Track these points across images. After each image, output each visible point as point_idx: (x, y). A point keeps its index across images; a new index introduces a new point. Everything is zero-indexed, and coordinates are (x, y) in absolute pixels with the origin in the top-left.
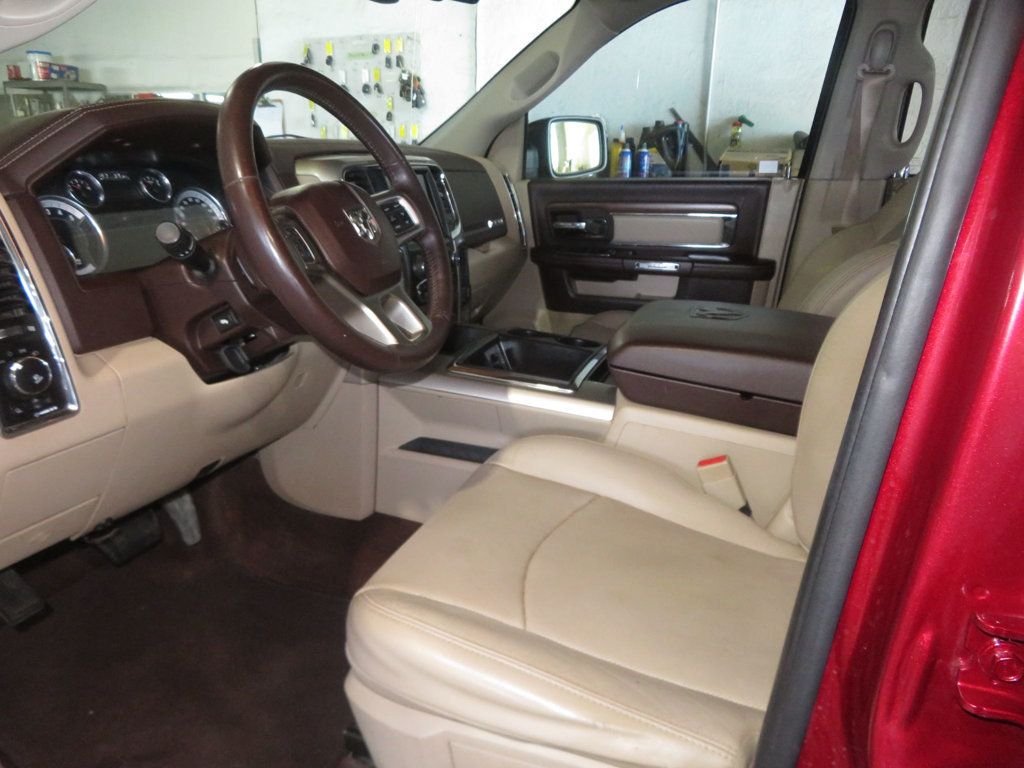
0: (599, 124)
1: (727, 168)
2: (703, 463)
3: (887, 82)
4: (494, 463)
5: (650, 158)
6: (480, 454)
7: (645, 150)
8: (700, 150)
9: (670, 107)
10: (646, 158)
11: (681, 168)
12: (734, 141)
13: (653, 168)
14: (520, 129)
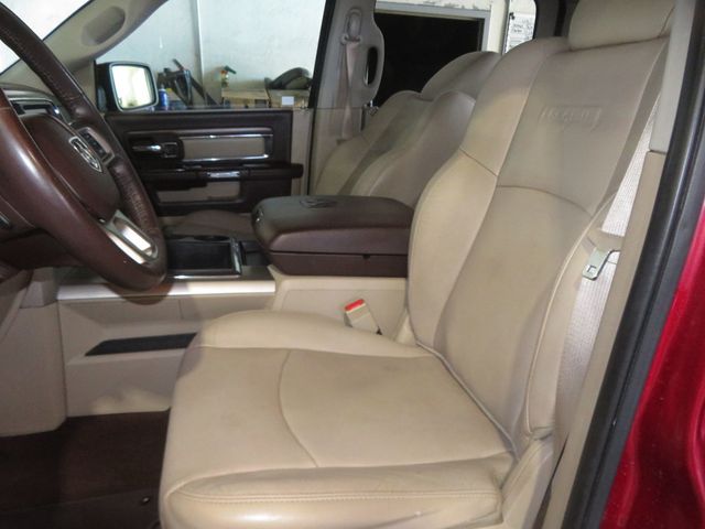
0: (147, 68)
1: (228, 102)
2: (349, 307)
3: (359, 46)
4: (197, 346)
5: (168, 96)
6: (182, 341)
7: (163, 90)
8: (200, 89)
9: (173, 57)
10: (165, 96)
11: (190, 103)
12: (224, 83)
13: (172, 103)
14: (91, 71)
